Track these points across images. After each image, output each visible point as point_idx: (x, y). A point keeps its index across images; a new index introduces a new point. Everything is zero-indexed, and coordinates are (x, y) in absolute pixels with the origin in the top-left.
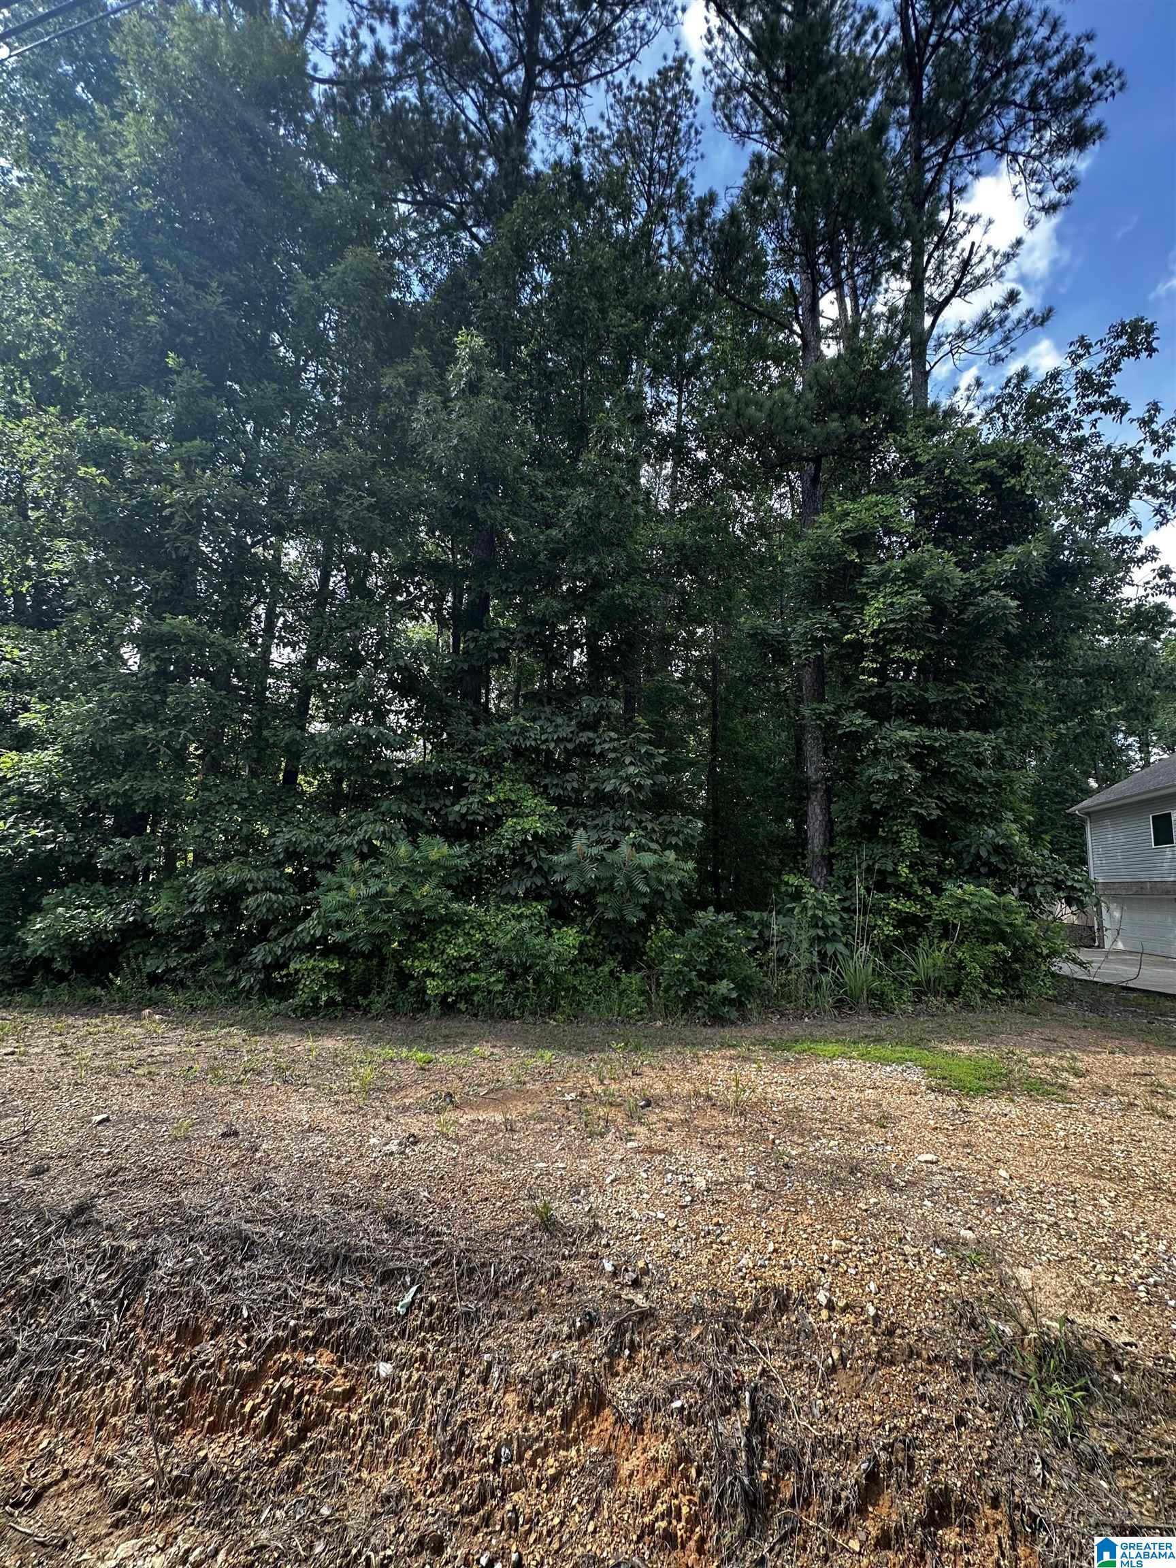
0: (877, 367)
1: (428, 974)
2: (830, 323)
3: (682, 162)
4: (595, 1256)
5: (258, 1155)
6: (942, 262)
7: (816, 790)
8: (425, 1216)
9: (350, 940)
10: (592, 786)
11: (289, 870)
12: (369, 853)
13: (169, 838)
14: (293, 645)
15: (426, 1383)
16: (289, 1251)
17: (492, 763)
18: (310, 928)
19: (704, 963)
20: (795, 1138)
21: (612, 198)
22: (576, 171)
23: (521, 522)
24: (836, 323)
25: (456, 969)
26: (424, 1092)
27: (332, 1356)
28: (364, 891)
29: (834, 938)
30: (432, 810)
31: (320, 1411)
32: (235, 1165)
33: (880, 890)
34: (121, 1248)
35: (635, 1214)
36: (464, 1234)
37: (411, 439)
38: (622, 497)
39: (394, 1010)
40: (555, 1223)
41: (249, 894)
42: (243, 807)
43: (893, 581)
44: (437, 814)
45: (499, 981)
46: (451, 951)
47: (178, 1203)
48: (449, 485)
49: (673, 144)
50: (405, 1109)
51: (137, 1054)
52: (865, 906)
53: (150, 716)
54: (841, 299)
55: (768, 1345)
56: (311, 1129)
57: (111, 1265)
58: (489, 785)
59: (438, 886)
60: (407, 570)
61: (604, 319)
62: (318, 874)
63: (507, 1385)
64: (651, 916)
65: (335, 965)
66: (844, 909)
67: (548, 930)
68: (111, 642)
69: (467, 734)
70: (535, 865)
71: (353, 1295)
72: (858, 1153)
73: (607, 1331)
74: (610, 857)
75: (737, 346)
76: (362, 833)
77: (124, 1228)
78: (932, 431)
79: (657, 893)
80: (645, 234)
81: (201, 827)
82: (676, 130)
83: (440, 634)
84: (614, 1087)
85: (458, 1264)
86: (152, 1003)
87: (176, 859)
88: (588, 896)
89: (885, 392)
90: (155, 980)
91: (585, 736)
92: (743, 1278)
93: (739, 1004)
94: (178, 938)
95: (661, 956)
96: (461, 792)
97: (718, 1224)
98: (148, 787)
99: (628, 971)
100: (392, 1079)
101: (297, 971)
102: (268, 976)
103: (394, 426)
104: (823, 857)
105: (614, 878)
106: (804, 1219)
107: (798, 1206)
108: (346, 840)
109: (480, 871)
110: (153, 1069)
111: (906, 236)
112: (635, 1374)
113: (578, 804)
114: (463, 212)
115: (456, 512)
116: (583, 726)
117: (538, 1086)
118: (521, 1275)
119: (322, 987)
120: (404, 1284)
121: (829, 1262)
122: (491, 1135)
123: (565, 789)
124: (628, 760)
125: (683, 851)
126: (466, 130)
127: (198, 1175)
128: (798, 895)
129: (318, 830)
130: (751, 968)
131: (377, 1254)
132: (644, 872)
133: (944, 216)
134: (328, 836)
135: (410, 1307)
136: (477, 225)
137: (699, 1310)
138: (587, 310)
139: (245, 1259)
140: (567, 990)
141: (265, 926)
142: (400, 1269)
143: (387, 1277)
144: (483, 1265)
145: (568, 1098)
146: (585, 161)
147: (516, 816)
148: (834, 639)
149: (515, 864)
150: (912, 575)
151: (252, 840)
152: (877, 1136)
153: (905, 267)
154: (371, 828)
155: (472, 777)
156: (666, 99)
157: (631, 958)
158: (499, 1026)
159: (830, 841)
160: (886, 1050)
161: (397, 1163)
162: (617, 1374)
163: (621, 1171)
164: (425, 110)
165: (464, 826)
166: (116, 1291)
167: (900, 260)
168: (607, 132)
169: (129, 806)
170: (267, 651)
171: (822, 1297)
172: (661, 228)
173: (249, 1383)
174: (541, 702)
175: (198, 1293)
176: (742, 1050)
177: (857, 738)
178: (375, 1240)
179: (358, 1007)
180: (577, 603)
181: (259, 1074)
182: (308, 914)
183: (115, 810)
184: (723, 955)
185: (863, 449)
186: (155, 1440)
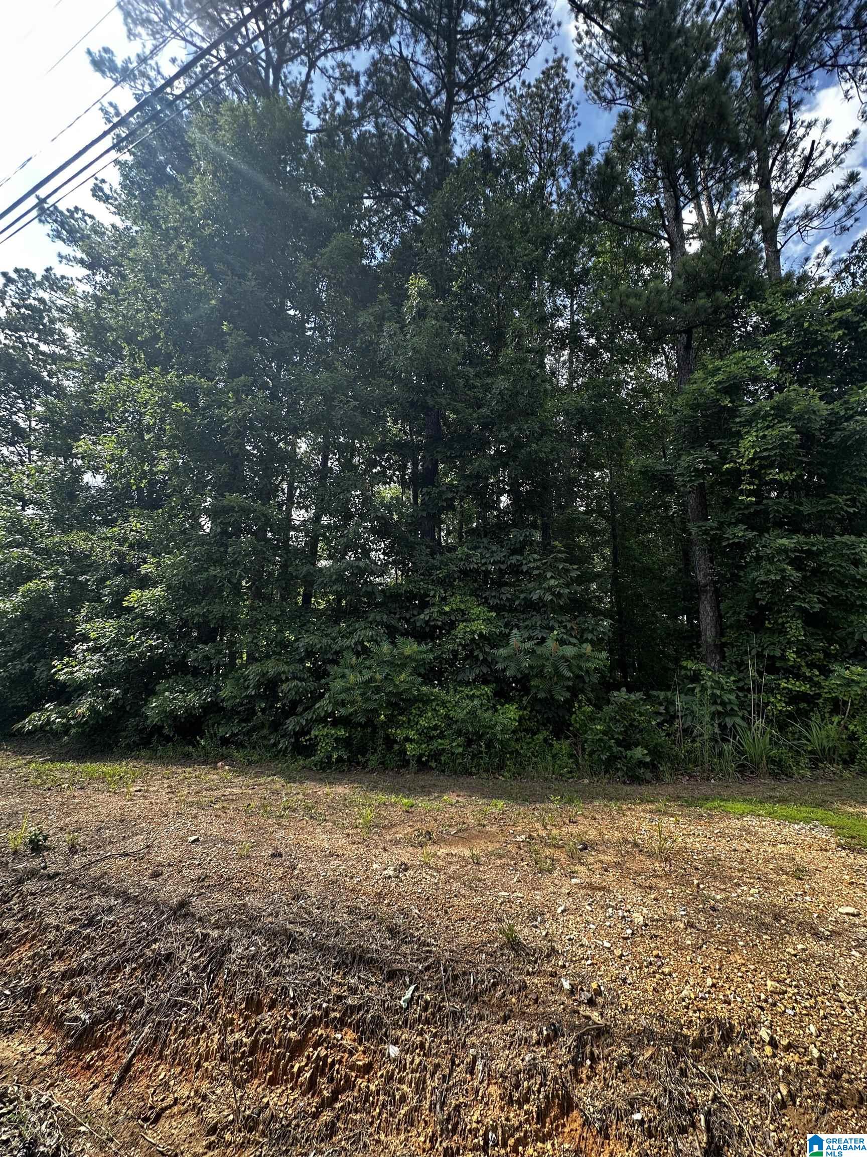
0: (736, 252)
1: (407, 739)
2: (690, 227)
3: (564, 131)
4: (553, 975)
5: (296, 872)
6: (786, 162)
7: (706, 591)
8: (418, 930)
9: (351, 714)
10: (522, 596)
11: (308, 665)
12: (362, 651)
13: (232, 644)
14: (307, 508)
15: (425, 1067)
16: (321, 948)
17: (446, 583)
18: (324, 705)
19: (621, 733)
20: (718, 884)
21: (513, 167)
22: (487, 153)
23: (460, 406)
24: (696, 226)
25: (427, 736)
26: (409, 830)
27: (354, 1036)
28: (360, 679)
29: (732, 713)
30: (405, 618)
31: (347, 1078)
32: (281, 879)
33: (769, 673)
34: (207, 935)
35: (585, 941)
36: (448, 946)
37: (380, 356)
38: (534, 378)
39: (384, 766)
40: (519, 943)
41: (282, 682)
42: (277, 622)
43: (764, 418)
44: (407, 621)
45: (459, 746)
46: (423, 722)
47: (244, 905)
48: (406, 385)
49: (556, 120)
50: (397, 842)
51: (215, 793)
52: (759, 686)
53: (218, 561)
54: (698, 207)
55: (717, 1073)
56: (331, 855)
57: (202, 947)
58: (444, 599)
59: (411, 674)
60: (380, 450)
61: (512, 253)
62: (328, 667)
63: (490, 1077)
64: (575, 695)
65: (342, 733)
66: (740, 689)
67: (494, 707)
68: (193, 515)
69: (427, 562)
70: (481, 658)
71: (367, 987)
72: (779, 902)
73: (570, 1041)
74: (539, 650)
75: (615, 256)
76: (356, 637)
77: (209, 921)
78: (790, 294)
79: (578, 677)
80: (539, 187)
81: (251, 636)
82: (558, 111)
83: (403, 493)
84: (555, 832)
85: (445, 971)
86: (223, 758)
87: (236, 659)
88: (523, 681)
89: (744, 270)
90: (225, 742)
91: (514, 559)
92: (687, 1007)
93: (652, 767)
94: (238, 713)
95: (584, 727)
96: (424, 605)
97: (657, 956)
98: (218, 610)
99: (558, 739)
100: (385, 818)
101: (316, 737)
102: (297, 740)
103: (369, 349)
104: (715, 645)
105: (544, 666)
106: (737, 958)
107: (729, 945)
108: (347, 642)
109: (441, 662)
110: (225, 804)
111: (752, 147)
112: (597, 1083)
113: (512, 610)
114: (408, 197)
115: (412, 404)
116: (514, 552)
117: (494, 829)
118: (495, 985)
119: (334, 749)
120: (404, 982)
121: (766, 1001)
122: (463, 867)
123: (501, 599)
124: (549, 575)
125: (597, 644)
126: (408, 142)
127: (256, 885)
128: (696, 677)
129: (327, 635)
130: (661, 737)
131: (383, 956)
132: (567, 661)
133: (785, 127)
134: (334, 639)
135: (410, 1002)
136: (418, 205)
137: (649, 1033)
138: (499, 248)
139: (290, 951)
140: (511, 753)
141: (294, 704)
142: (401, 970)
143: (392, 975)
144: (464, 973)
145: (519, 839)
146: (493, 145)
147: (466, 621)
148: (715, 468)
149: (467, 657)
150: (781, 412)
151: (284, 644)
152: (794, 887)
153: (752, 172)
154: (363, 633)
155: (432, 593)
156: (549, 90)
157: (560, 729)
158: (461, 780)
159: (721, 632)
160: (791, 810)
161: (393, 885)
162: (581, 1081)
163: (570, 903)
164: (381, 134)
165: (427, 630)
166: (206, 966)
167: (748, 168)
168: (506, 123)
169: (207, 622)
170: (289, 514)
171: (764, 1033)
172: (550, 183)
173: (296, 1049)
174: (479, 535)
175: (259, 975)
176: (660, 805)
177: (742, 547)
178: (382, 946)
179: (358, 763)
180: (502, 460)
181: (294, 811)
182: (322, 696)
183: (198, 626)
184: (637, 727)
185: (728, 317)
186: (234, 1084)
